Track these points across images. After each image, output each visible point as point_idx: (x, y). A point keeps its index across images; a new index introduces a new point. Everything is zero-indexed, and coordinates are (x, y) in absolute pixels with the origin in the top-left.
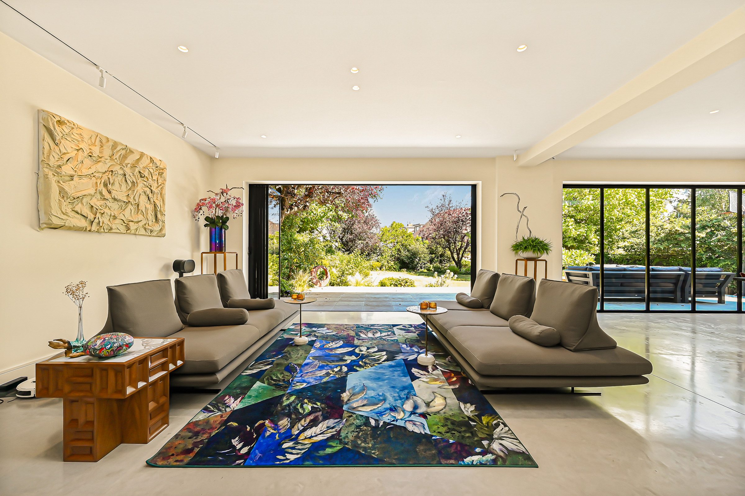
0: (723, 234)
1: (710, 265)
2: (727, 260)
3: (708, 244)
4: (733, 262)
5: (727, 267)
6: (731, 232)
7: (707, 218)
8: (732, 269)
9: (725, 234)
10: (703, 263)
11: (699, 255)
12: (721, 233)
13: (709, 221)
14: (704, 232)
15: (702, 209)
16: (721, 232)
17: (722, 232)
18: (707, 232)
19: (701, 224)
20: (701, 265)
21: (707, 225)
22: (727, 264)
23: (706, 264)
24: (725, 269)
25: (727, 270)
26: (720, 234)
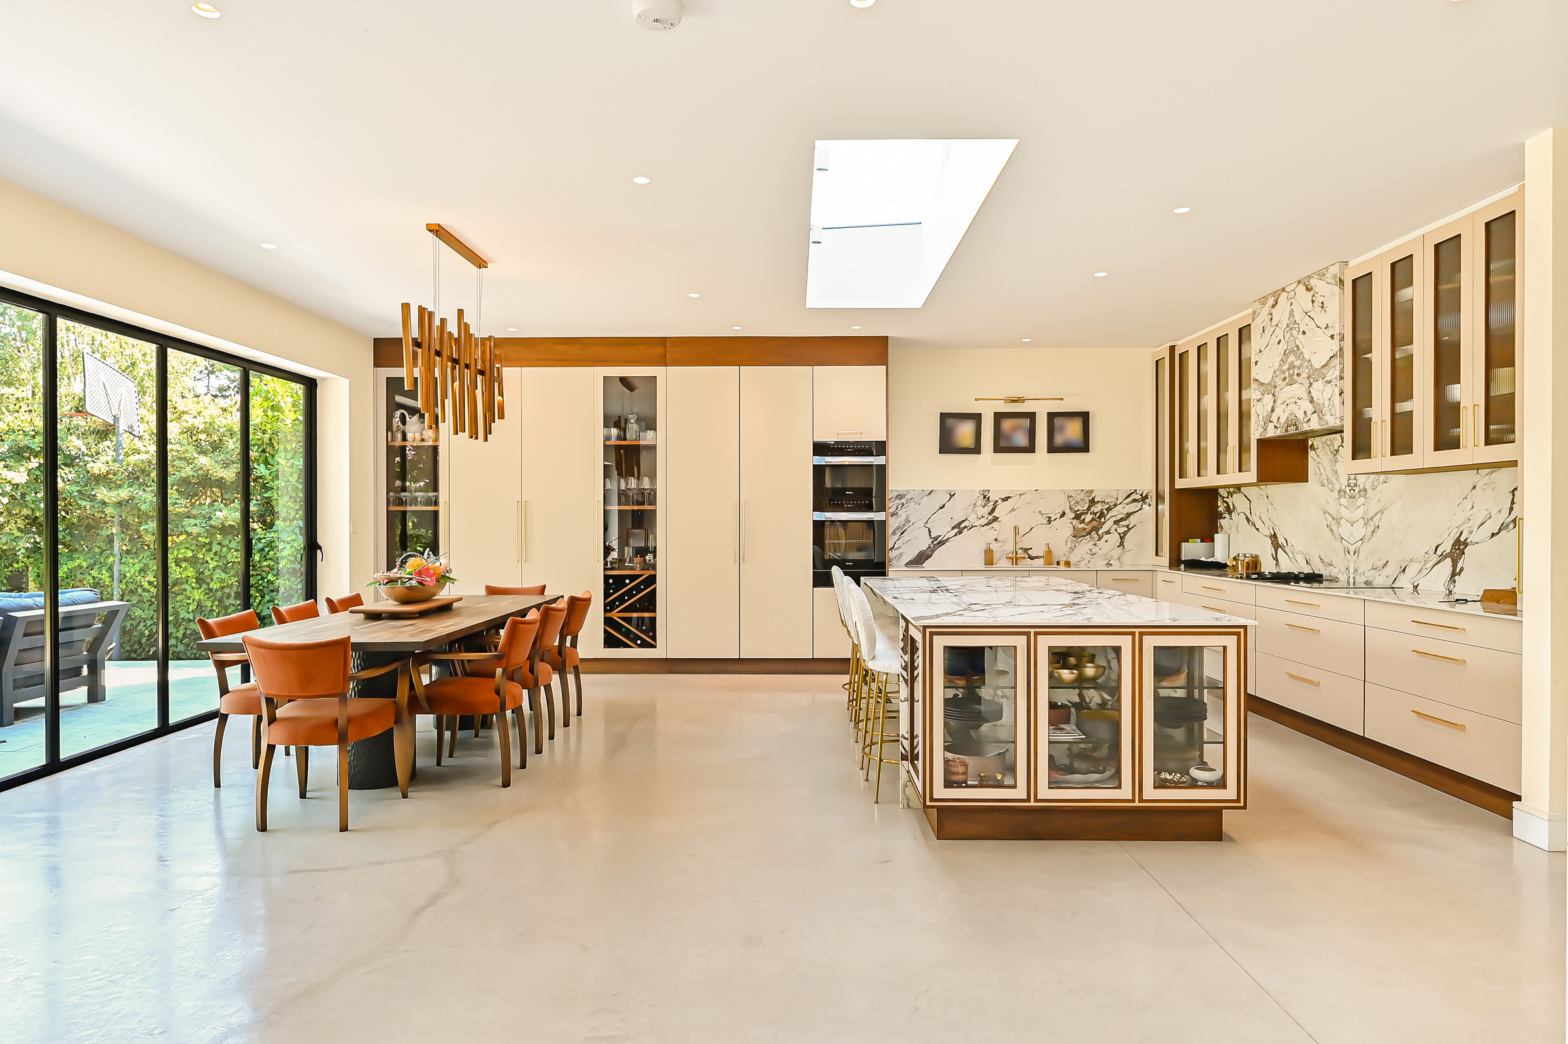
0: (70, 476)
1: (36, 570)
2: (77, 556)
3: (32, 506)
4: (92, 561)
5: (79, 577)
6: (88, 472)
7: (27, 425)
8: (91, 581)
9: (73, 475)
10: (16, 565)
11: (7, 543)
12: (63, 475)
13: (33, 433)
14: (22, 469)
15: (16, 396)
16: (63, 470)
17: (67, 471)
18: (30, 468)
19: (15, 440)
20: (11, 571)
21: (28, 448)
22: (80, 567)
23: (24, 568)
24: (73, 582)
25: (79, 584)
26: (62, 477)
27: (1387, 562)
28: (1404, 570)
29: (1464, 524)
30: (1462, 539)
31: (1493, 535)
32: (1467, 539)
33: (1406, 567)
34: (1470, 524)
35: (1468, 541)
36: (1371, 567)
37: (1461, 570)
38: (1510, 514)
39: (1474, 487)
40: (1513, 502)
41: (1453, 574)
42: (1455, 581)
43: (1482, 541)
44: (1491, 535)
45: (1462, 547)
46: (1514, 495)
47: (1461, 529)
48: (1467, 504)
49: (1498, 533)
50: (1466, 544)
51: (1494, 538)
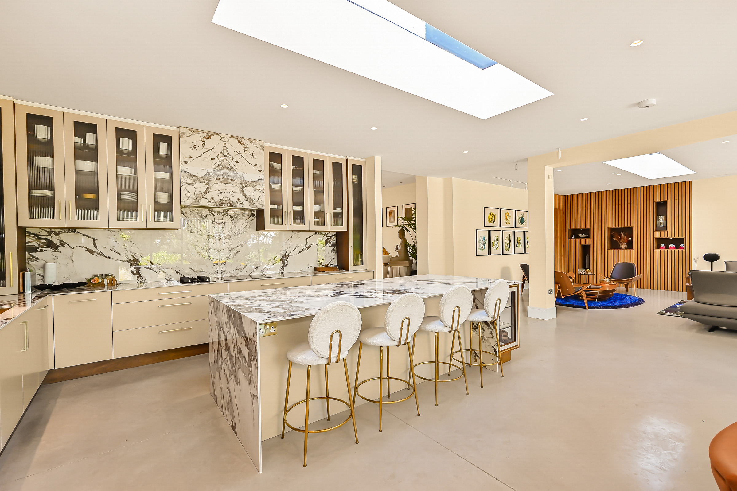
27: (246, 266)
28: (257, 268)
29: (287, 249)
30: (287, 254)
31: (300, 252)
32: (289, 254)
33: (258, 267)
34: (290, 249)
35: (289, 255)
36: (235, 269)
37: (287, 265)
38: (306, 246)
39: (292, 237)
40: (307, 242)
41: (283, 266)
42: (284, 269)
43: (295, 255)
44: (299, 252)
45: (287, 257)
46: (307, 240)
47: (286, 251)
48: (289, 242)
49: (301, 252)
50: (288, 256)
51: (300, 253)
